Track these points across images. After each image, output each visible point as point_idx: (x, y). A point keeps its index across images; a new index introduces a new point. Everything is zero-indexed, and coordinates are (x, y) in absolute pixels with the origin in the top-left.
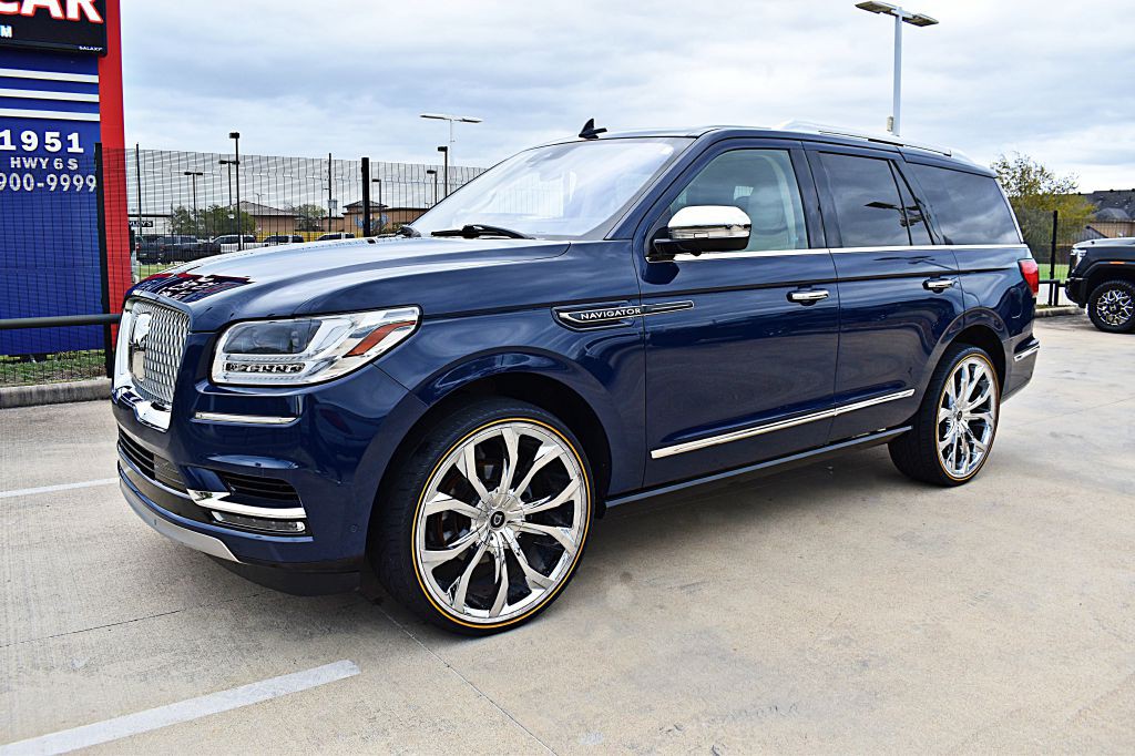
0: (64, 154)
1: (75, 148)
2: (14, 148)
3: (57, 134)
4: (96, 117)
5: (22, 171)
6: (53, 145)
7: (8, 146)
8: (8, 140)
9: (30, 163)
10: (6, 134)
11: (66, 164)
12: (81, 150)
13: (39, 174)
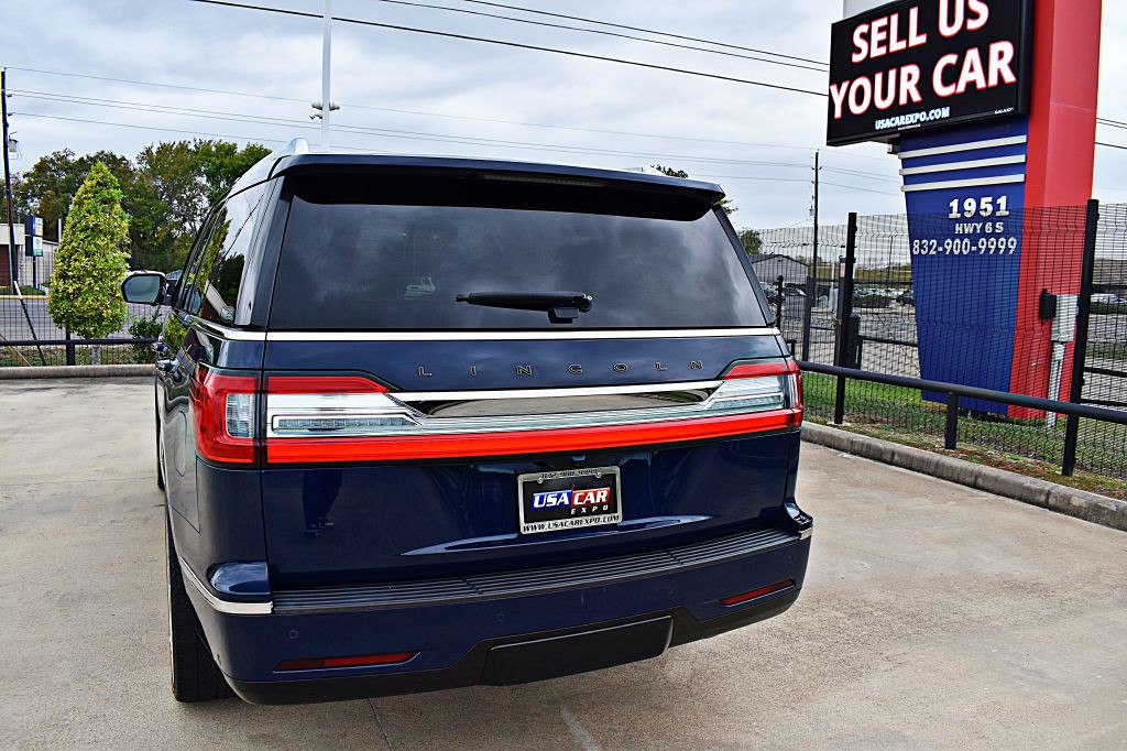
0: (993, 218)
1: (1003, 212)
2: (959, 215)
3: (990, 199)
4: (1019, 178)
5: (962, 236)
6: (986, 210)
7: (955, 214)
8: (955, 209)
9: (969, 229)
10: (954, 204)
11: (994, 228)
12: (1007, 213)
13: (974, 238)
